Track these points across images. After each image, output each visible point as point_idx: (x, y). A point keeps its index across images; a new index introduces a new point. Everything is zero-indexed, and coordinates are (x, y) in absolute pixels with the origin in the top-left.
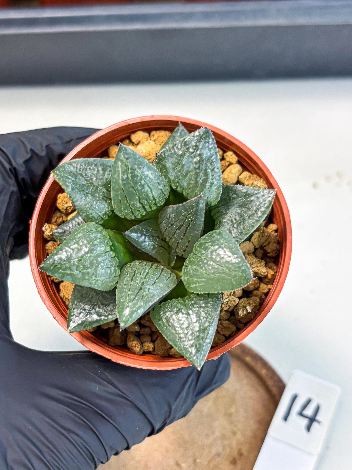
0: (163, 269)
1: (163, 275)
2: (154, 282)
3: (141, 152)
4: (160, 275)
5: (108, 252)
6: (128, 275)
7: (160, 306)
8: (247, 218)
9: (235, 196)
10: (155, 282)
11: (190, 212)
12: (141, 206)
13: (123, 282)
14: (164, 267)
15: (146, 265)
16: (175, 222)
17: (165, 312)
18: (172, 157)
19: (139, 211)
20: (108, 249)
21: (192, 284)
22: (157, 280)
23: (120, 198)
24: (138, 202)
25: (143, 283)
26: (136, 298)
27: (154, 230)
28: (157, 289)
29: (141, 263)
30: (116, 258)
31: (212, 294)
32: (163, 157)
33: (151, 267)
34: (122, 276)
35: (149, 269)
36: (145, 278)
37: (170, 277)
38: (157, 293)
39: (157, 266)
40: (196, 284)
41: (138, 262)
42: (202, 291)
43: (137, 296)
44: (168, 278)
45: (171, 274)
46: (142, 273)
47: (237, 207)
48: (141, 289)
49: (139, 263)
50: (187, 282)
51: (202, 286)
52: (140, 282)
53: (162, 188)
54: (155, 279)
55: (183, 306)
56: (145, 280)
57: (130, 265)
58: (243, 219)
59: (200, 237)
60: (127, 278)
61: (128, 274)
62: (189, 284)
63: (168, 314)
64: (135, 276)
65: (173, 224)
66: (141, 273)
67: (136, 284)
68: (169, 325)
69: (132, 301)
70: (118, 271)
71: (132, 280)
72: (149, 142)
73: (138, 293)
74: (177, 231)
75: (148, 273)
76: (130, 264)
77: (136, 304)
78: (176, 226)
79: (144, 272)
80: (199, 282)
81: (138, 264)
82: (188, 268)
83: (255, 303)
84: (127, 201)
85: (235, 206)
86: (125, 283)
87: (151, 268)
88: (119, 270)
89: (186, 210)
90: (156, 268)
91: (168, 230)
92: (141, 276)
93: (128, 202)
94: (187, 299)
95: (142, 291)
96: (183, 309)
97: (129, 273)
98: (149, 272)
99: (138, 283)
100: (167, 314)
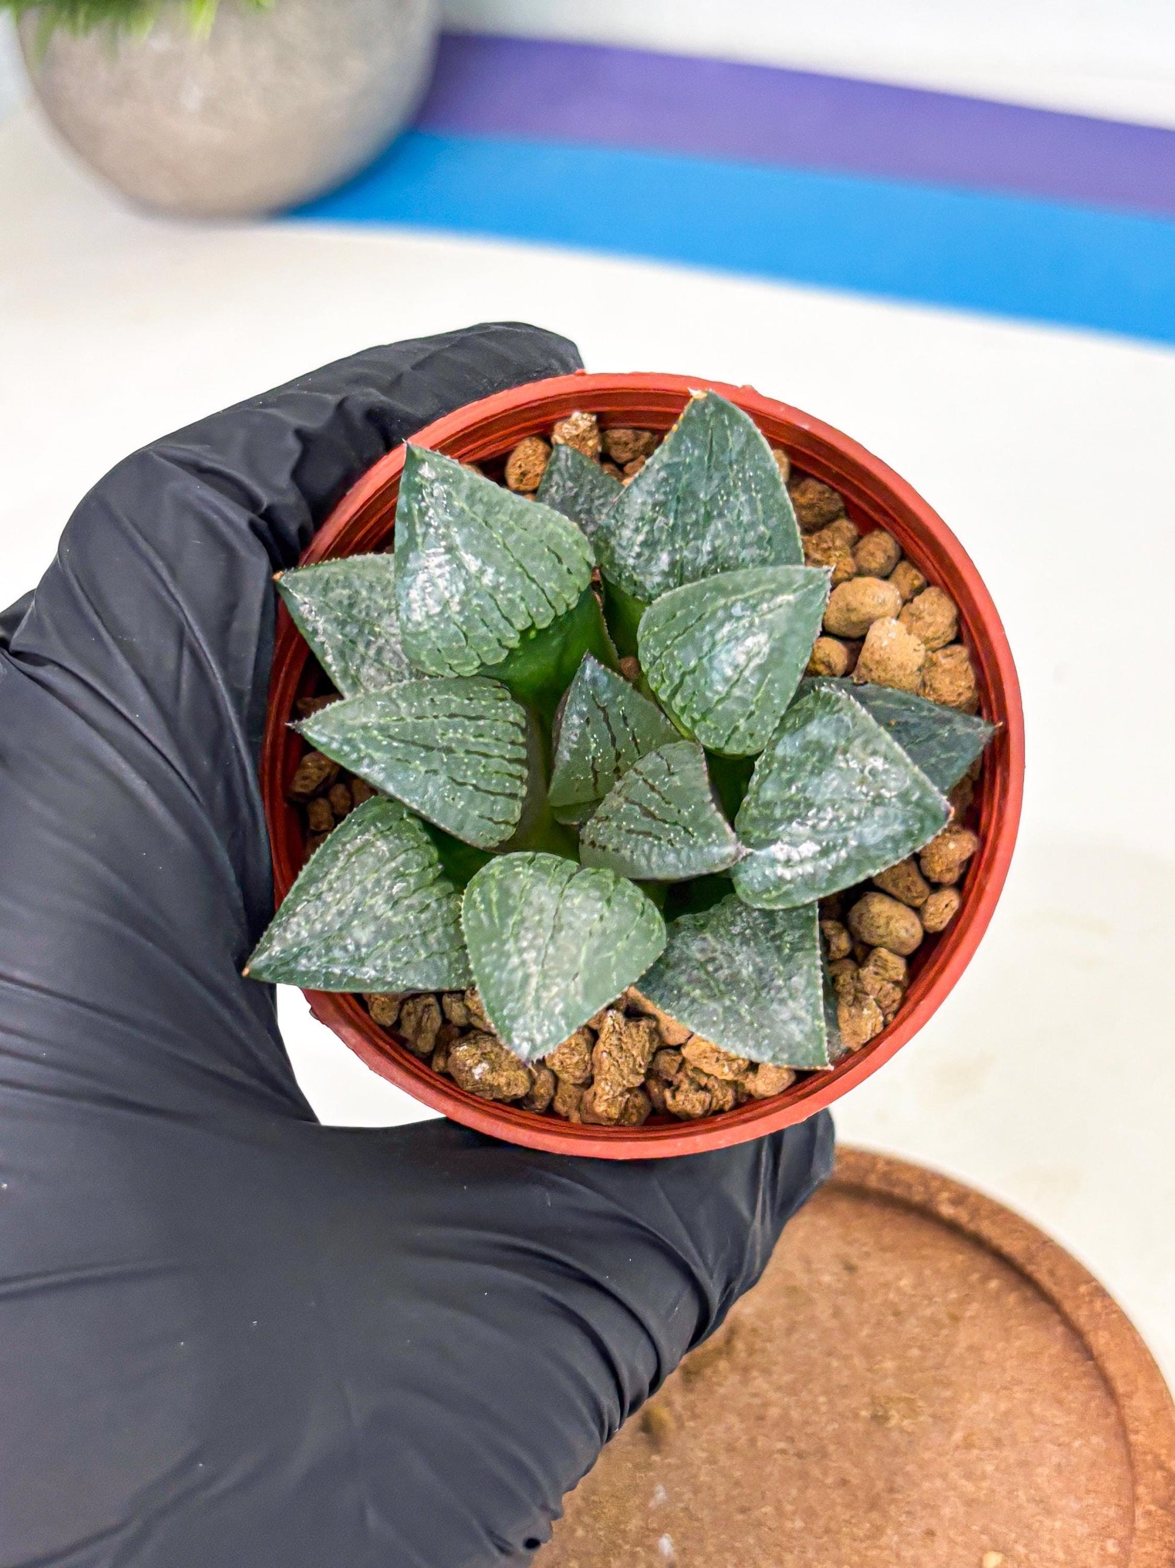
0: (513, 796)
1: (494, 802)
2: (461, 780)
3: (881, 633)
4: (492, 793)
5: (512, 625)
6: (467, 702)
7: (405, 816)
8: (728, 1003)
9: (787, 951)
10: (464, 784)
11: (691, 829)
12: (677, 681)
13: (440, 693)
14: (523, 799)
15: (513, 743)
16: (659, 793)
17: (385, 837)
18: (837, 733)
19: (663, 681)
20: (521, 624)
21: (480, 893)
22: (471, 788)
23: (678, 614)
24: (682, 670)
25: (449, 751)
26: (395, 744)
27: (634, 739)
28: (443, 797)
29: (516, 728)
30: (505, 653)
31: (467, 955)
32: (833, 707)
33: (510, 761)
34: (462, 683)
35: (503, 757)
36: (468, 752)
37: (497, 823)
38: (431, 799)
39: (520, 778)
40: (483, 901)
41: (518, 718)
42: (468, 926)
43: (402, 745)
44: (490, 819)
45: (507, 823)
46: (481, 740)
47: (755, 965)
48: (429, 748)
49: (513, 724)
50: (484, 877)
51: (481, 921)
52: (451, 740)
53: (742, 729)
54: (474, 782)
55: (415, 884)
56: (462, 755)
57: (502, 700)
58: (720, 991)
59: (631, 880)
60: (456, 702)
61: (470, 699)
62: (481, 884)
63: (382, 846)
64: (467, 722)
65: (653, 788)
66: (481, 736)
67: (440, 731)
68: (350, 855)
69: (386, 733)
70: (471, 668)
71: (452, 716)
72: (917, 648)
73: (414, 743)
74: (637, 808)
75: (486, 756)
76: (508, 695)
77: (379, 747)
78: (650, 801)
79: (486, 745)
80: (488, 910)
81: (511, 718)
82: (524, 867)
83: (508, 1084)
84: (677, 637)
85: (758, 960)
86: (438, 699)
87: (505, 763)
88: (476, 672)
89: (695, 816)
90: (511, 775)
91: (637, 780)
92: (472, 739)
93: (676, 642)
94: (442, 890)
95: (422, 755)
96: (404, 884)
97: (475, 701)
98: (492, 760)
99: (445, 737)
100: (379, 843)
